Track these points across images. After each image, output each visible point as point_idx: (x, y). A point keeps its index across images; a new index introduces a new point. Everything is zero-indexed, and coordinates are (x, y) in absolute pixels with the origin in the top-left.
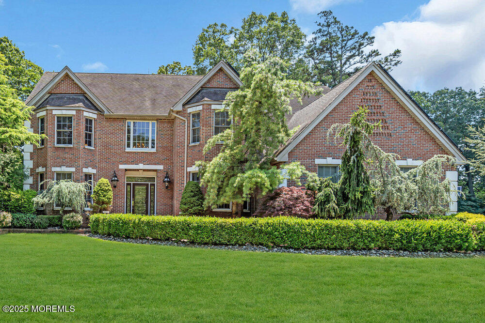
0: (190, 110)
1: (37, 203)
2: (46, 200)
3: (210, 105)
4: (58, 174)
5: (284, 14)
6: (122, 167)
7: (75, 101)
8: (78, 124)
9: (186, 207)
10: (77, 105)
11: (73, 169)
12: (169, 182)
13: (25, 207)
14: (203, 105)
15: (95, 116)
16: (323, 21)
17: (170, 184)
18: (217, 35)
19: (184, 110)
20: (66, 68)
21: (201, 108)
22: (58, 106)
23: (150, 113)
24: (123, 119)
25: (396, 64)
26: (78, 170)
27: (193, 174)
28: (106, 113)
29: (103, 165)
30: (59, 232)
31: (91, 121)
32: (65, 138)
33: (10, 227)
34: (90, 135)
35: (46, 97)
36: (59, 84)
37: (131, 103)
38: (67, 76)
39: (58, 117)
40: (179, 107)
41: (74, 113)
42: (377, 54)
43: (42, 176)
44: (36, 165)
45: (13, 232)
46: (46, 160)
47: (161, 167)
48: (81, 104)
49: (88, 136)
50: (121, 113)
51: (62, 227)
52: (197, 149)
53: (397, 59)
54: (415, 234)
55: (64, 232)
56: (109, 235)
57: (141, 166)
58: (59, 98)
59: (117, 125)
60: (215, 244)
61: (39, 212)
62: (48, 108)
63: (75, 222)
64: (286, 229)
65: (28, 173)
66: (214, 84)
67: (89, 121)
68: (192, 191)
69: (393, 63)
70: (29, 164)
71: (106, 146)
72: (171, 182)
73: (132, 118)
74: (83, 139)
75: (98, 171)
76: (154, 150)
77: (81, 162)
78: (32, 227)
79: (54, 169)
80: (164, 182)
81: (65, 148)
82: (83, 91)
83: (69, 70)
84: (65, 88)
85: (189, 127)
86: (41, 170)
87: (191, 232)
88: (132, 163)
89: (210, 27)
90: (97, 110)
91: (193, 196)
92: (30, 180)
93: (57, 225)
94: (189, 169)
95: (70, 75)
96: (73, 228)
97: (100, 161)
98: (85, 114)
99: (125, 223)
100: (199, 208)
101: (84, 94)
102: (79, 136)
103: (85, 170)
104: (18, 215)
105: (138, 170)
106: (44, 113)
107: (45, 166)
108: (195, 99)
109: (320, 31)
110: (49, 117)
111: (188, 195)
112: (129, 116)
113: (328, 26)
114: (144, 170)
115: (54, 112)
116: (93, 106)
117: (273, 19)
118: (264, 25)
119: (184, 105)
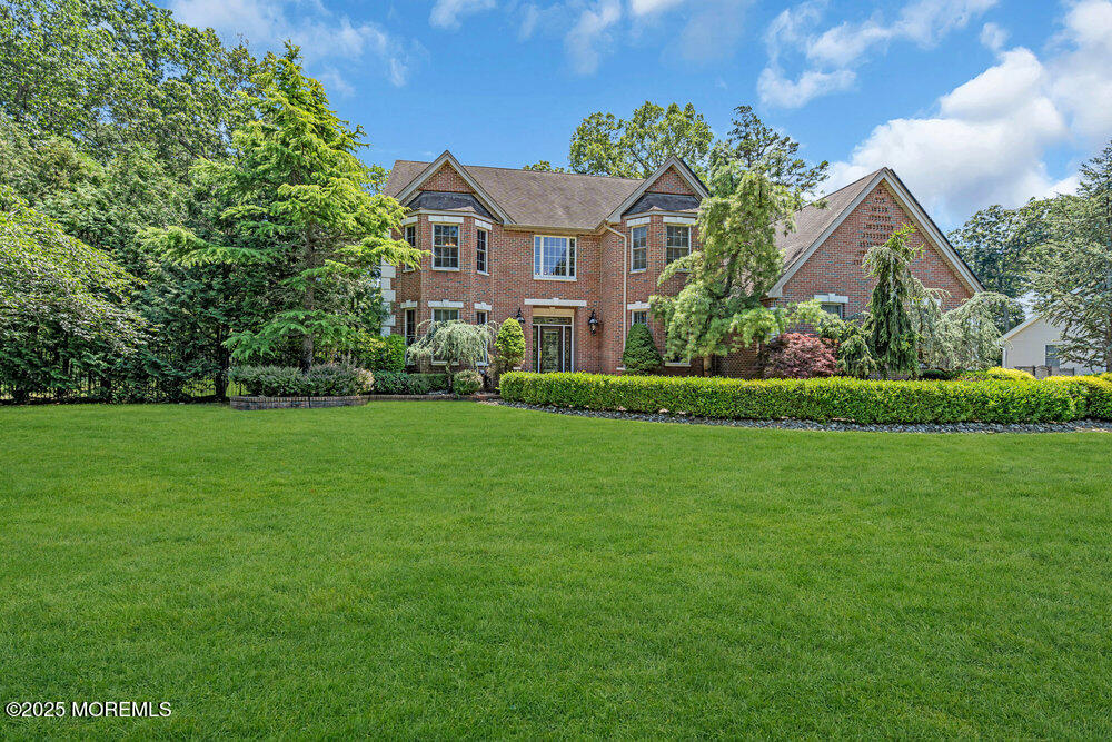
0: (629, 223)
1: (415, 355)
2: (428, 351)
3: (662, 216)
4: (437, 312)
5: (689, 108)
6: (528, 302)
7: (460, 203)
8: (467, 237)
9: (634, 360)
10: (465, 209)
11: (461, 305)
12: (596, 324)
13: (393, 362)
14: (651, 216)
15: (490, 227)
16: (739, 118)
17: (597, 327)
18: (602, 128)
19: (623, 223)
20: (447, 153)
21: (648, 220)
22: (437, 209)
23: (567, 225)
24: (529, 232)
25: (822, 179)
26: (468, 306)
27: (636, 314)
28: (506, 223)
29: (502, 298)
30: (447, 399)
31: (483, 233)
32: (448, 257)
33: (370, 393)
34: (482, 254)
35: (415, 196)
36: (435, 175)
37: (537, 211)
38: (447, 164)
39: (436, 226)
40: (616, 219)
41: (461, 220)
42: (803, 166)
43: (411, 313)
44: (402, 298)
45: (376, 399)
46: (418, 290)
47: (583, 303)
48: (471, 208)
49: (481, 256)
50: (528, 223)
51: (451, 391)
52: (642, 278)
53: (823, 173)
54: (1012, 400)
55: (456, 399)
56: (546, 404)
57: (556, 301)
58: (436, 198)
59: (520, 241)
60: (738, 418)
61: (411, 369)
62: (421, 212)
63: (472, 385)
64: (848, 396)
65: (389, 310)
66: (663, 187)
67: (481, 234)
68: (641, 339)
69: (819, 177)
70: (389, 296)
71: (505, 271)
72: (600, 325)
73: (543, 231)
74: (474, 261)
75: (494, 308)
76: (573, 279)
77: (472, 294)
78: (405, 391)
79: (431, 304)
80: (590, 324)
81: (447, 272)
82: (472, 189)
83: (451, 156)
84: (443, 183)
85: (629, 246)
86: (409, 304)
87: (701, 401)
88: (543, 297)
89: (592, 117)
90: (491, 217)
91: (644, 346)
92: (392, 321)
93: (440, 388)
94: (630, 307)
95: (453, 164)
96: (468, 394)
97: (497, 294)
98: (477, 223)
99: (582, 387)
100: (654, 362)
101: (472, 193)
102: (468, 255)
103: (477, 306)
104: (382, 374)
105: (548, 307)
106: (415, 219)
107: (417, 299)
108: (638, 208)
109: (737, 131)
110: (424, 226)
111: (637, 343)
112: (536, 228)
113: (747, 125)
114: (557, 307)
115: (431, 219)
116: (485, 212)
117: (674, 112)
118: (662, 121)
119: (623, 215)
